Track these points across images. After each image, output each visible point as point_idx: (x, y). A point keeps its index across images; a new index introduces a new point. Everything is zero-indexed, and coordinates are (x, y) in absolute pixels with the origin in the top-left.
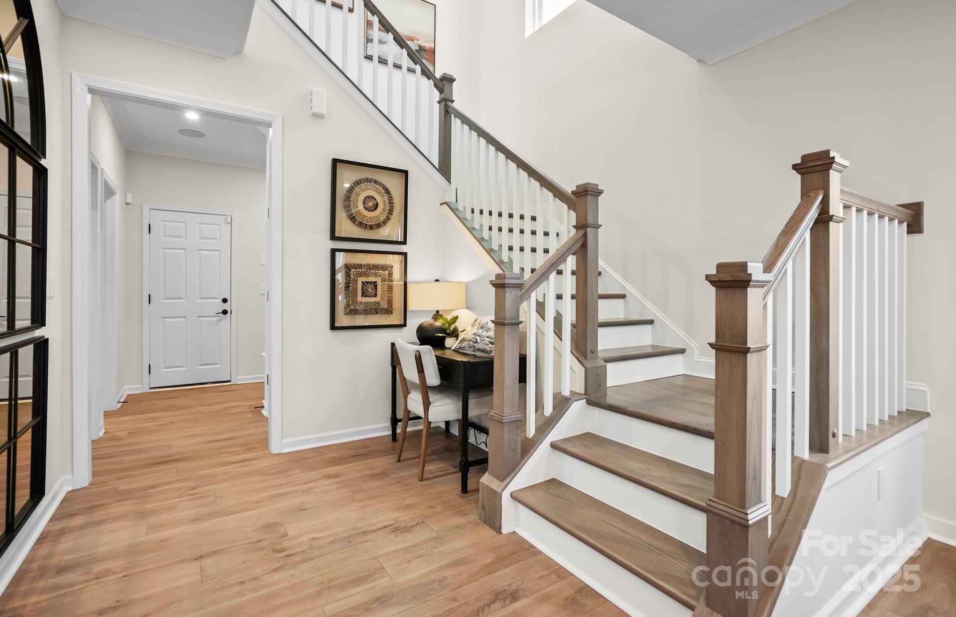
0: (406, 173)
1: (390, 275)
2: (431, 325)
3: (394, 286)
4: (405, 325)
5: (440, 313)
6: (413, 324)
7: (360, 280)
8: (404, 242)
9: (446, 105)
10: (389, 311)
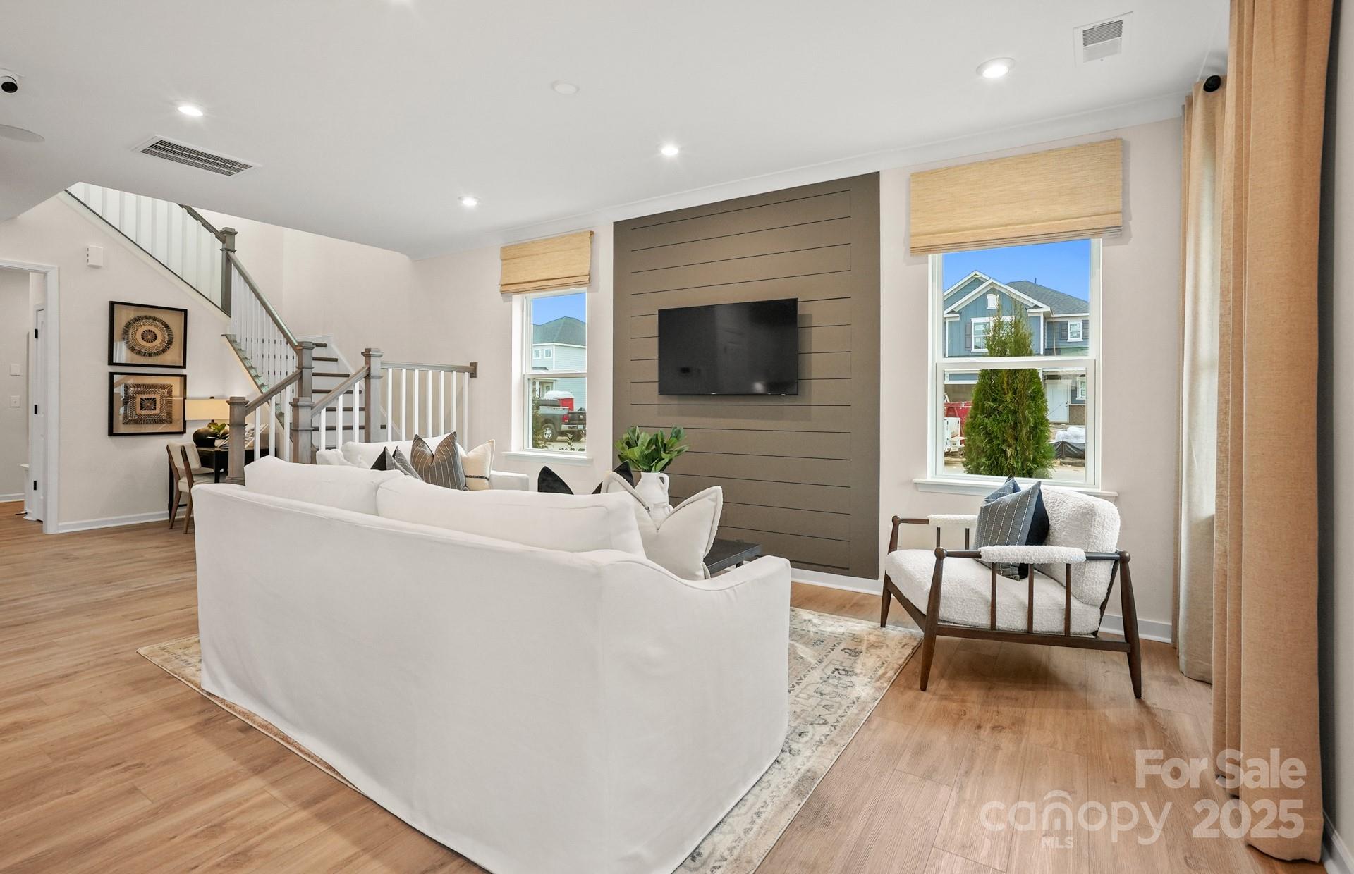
0: (185, 311)
1: (170, 392)
2: (206, 431)
3: (173, 403)
4: (185, 432)
5: (215, 422)
6: (191, 431)
7: (139, 397)
8: (184, 367)
9: (227, 254)
10: (169, 420)
